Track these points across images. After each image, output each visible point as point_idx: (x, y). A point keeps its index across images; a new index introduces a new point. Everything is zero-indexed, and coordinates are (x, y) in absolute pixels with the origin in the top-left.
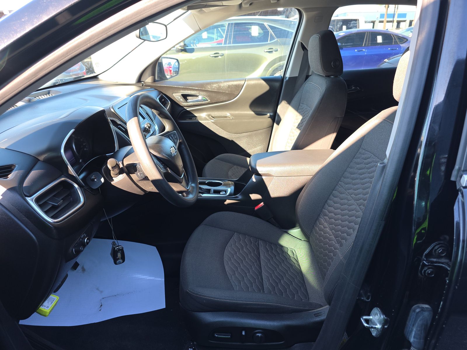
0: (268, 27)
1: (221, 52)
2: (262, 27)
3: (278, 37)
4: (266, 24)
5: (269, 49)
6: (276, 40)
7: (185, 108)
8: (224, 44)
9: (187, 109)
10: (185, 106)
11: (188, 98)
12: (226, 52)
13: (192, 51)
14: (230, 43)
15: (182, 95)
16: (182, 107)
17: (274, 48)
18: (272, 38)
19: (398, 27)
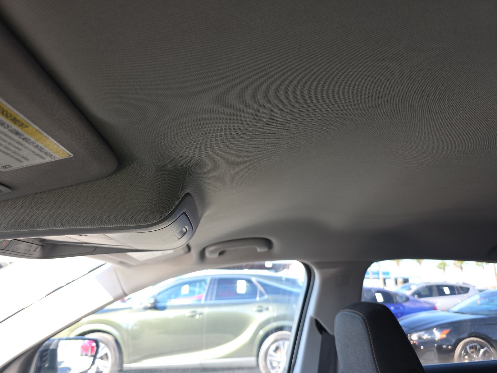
0: (256, 283)
1: (199, 310)
2: (249, 281)
3: (268, 295)
4: (254, 280)
6: (266, 297)
12: (206, 311)
13: (163, 308)
14: (211, 299)
17: (265, 306)
18: (262, 295)
19: (385, 283)
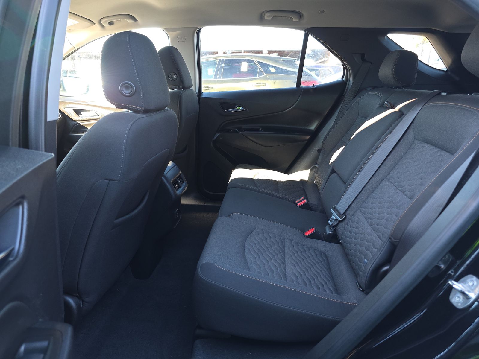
0: (257, 63)
3: (266, 73)
4: (255, 60)
5: (257, 83)
6: (264, 75)
7: (78, 122)
8: (214, 78)
9: (80, 124)
10: (77, 121)
11: (81, 113)
14: (220, 77)
15: (74, 110)
16: (75, 121)
17: (262, 82)
18: (261, 74)
